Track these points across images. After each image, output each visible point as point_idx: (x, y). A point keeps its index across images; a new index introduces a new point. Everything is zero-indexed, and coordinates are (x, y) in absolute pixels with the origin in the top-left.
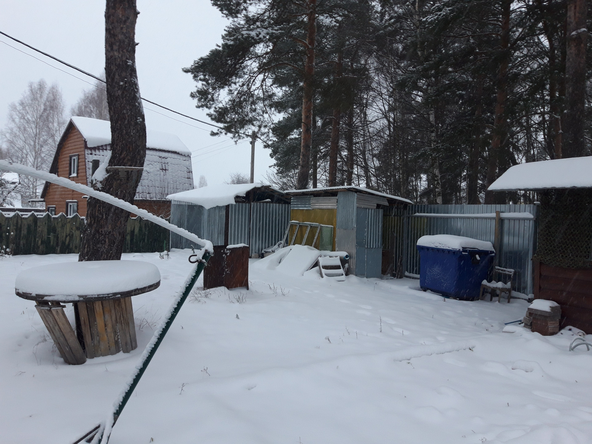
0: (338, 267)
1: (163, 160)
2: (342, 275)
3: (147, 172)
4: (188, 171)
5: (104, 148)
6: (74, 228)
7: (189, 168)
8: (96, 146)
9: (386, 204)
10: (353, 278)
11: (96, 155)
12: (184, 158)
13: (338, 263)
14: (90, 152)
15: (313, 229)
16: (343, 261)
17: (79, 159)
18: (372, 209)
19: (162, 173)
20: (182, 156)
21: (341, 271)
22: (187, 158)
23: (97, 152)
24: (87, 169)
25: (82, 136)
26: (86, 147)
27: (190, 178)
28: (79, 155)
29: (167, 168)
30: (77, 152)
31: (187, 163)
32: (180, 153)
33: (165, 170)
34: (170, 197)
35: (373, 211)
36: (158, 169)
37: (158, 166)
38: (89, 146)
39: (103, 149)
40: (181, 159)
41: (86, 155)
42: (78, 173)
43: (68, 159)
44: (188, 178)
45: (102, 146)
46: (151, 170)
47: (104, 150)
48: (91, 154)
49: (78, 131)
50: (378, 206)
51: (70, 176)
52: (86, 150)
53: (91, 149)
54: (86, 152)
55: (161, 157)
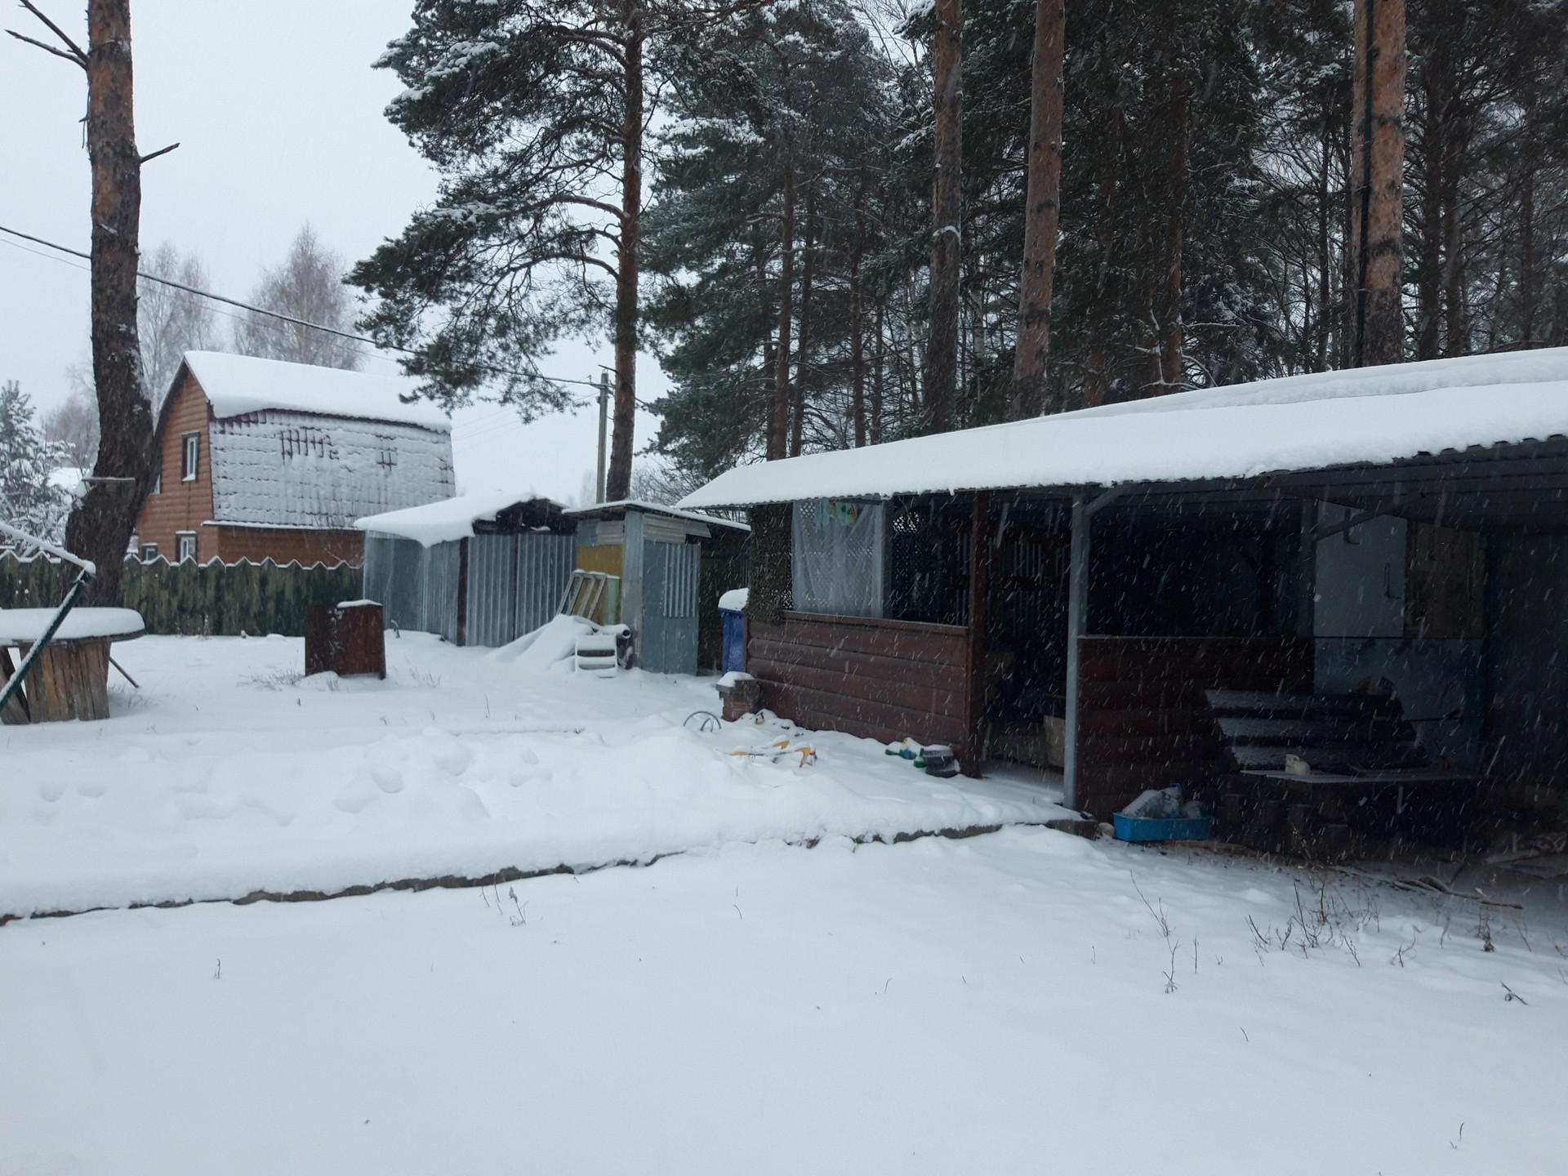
0: (610, 653)
1: (386, 443)
2: (614, 666)
3: (346, 470)
4: (444, 466)
5: (252, 419)
7: (445, 459)
8: (233, 414)
9: (706, 533)
10: (636, 672)
11: (232, 434)
12: (435, 438)
13: (611, 644)
14: (219, 427)
15: (598, 581)
16: (622, 642)
17: (199, 443)
18: (676, 545)
19: (382, 472)
20: (429, 434)
21: (613, 659)
22: (441, 438)
23: (236, 427)
24: (213, 465)
25: (204, 396)
26: (212, 418)
27: (447, 482)
28: (199, 435)
29: (393, 461)
30: (197, 428)
31: (442, 448)
32: (425, 427)
33: (390, 464)
34: (360, 523)
35: (679, 548)
36: (373, 461)
37: (373, 456)
38: (218, 414)
39: (248, 422)
40: (428, 439)
41: (212, 435)
42: (197, 473)
43: (181, 441)
44: (442, 482)
45: (247, 415)
46: (357, 466)
47: (251, 424)
48: (223, 432)
49: (197, 383)
50: (690, 539)
51: (185, 479)
52: (211, 424)
53: (223, 421)
54: (212, 428)
55: (381, 436)
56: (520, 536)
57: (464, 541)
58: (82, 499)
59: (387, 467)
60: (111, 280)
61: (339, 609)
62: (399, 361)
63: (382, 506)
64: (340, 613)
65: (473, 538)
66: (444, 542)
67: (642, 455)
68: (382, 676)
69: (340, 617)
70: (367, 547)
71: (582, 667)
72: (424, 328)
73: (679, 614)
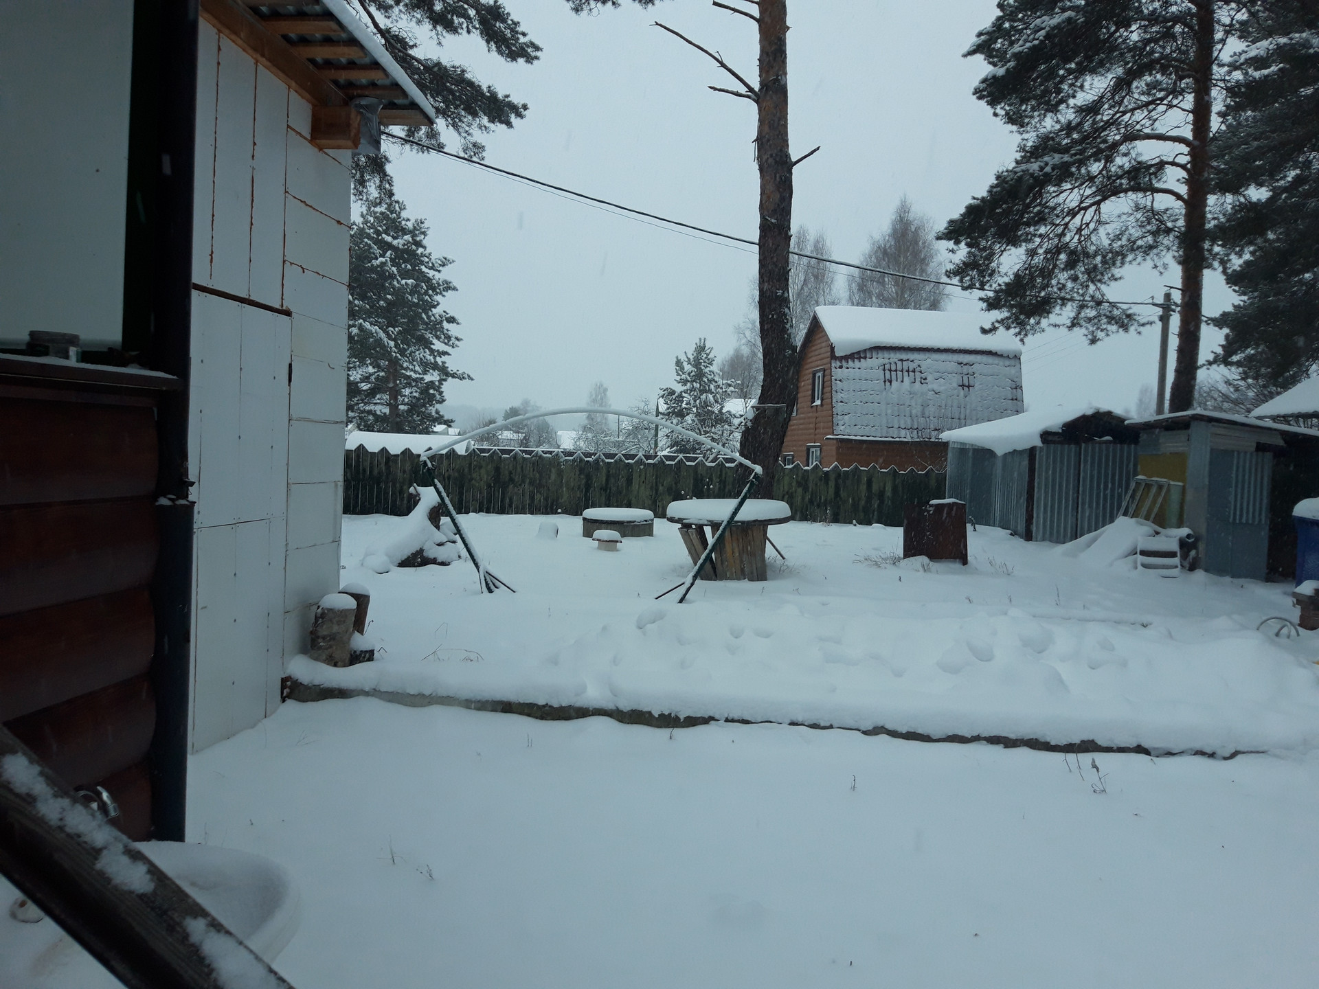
0: (1172, 555)
1: (966, 369)
2: (1177, 567)
3: (933, 393)
4: (1014, 386)
5: (862, 356)
6: (794, 484)
7: (1015, 380)
8: (848, 353)
9: (1281, 442)
10: (1200, 575)
11: (848, 368)
12: (1007, 362)
13: (1175, 547)
14: (838, 364)
15: (1160, 487)
16: (1183, 544)
17: (824, 376)
18: (1246, 453)
19: (962, 393)
20: (1002, 359)
21: (1176, 561)
22: (1012, 362)
23: (850, 362)
24: (834, 392)
25: (828, 339)
26: (833, 356)
27: (1016, 400)
28: (824, 370)
29: (971, 383)
30: (822, 365)
31: (1013, 371)
32: (999, 353)
33: (969, 386)
34: (946, 436)
35: (1248, 456)
36: (955, 385)
37: (955, 381)
38: (837, 354)
39: (859, 359)
40: (1001, 363)
41: (833, 369)
42: (822, 400)
43: (811, 375)
44: (1012, 400)
45: (858, 353)
46: (942, 388)
47: (862, 359)
48: (841, 367)
49: (823, 330)
50: (1261, 448)
51: (813, 404)
52: (833, 361)
53: (841, 358)
54: (833, 365)
55: (962, 363)
56: (1083, 445)
57: (1032, 451)
58: (751, 421)
59: (966, 389)
60: (772, 258)
61: (932, 506)
62: (981, 299)
63: (962, 422)
64: (931, 508)
65: (1040, 447)
66: (1015, 450)
67: (1205, 367)
68: (965, 562)
69: (931, 512)
70: (950, 455)
71: (1144, 566)
72: (1003, 269)
73: (1247, 520)
